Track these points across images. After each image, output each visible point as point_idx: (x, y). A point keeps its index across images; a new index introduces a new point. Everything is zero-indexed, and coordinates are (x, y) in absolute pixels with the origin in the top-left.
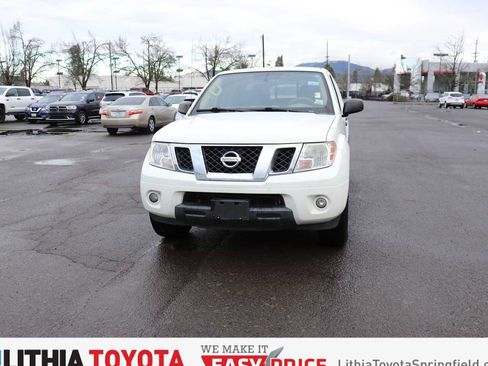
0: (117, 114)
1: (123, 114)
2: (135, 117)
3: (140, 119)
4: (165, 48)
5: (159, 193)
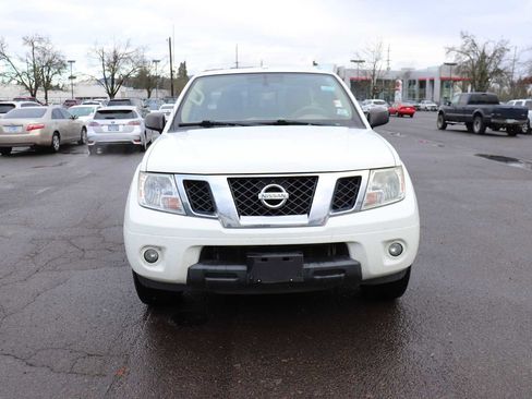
0: (11, 130)
1: (19, 129)
2: (36, 133)
3: (42, 135)
4: (55, 50)
5: (160, 249)
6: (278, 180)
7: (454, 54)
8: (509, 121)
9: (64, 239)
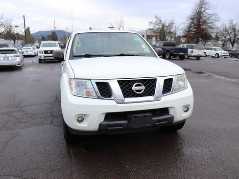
5: (84, 115)
6: (139, 81)
7: (152, 25)
8: (181, 53)
9: (4, 113)
